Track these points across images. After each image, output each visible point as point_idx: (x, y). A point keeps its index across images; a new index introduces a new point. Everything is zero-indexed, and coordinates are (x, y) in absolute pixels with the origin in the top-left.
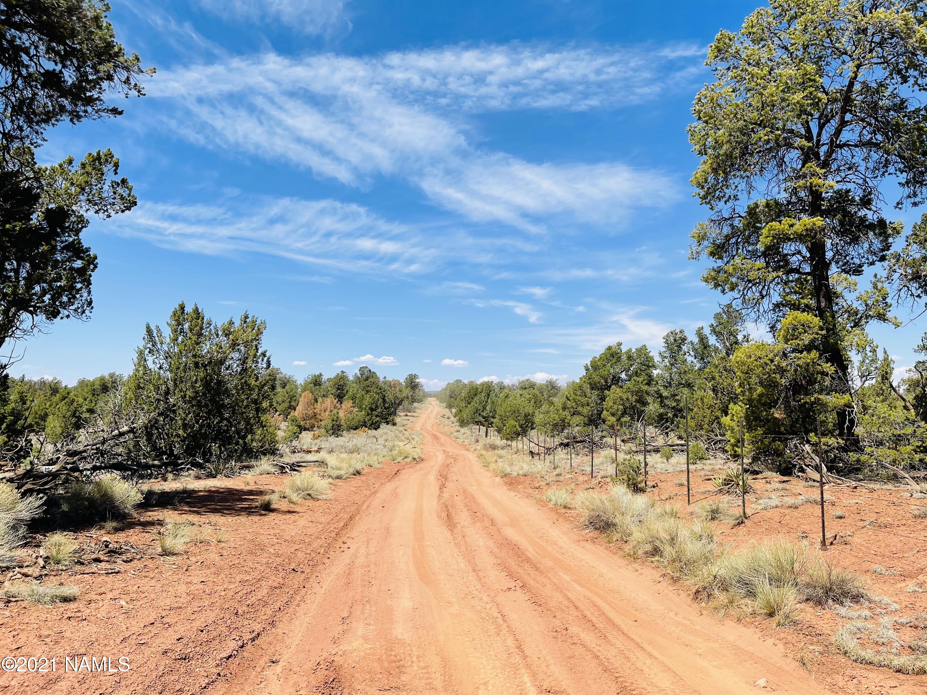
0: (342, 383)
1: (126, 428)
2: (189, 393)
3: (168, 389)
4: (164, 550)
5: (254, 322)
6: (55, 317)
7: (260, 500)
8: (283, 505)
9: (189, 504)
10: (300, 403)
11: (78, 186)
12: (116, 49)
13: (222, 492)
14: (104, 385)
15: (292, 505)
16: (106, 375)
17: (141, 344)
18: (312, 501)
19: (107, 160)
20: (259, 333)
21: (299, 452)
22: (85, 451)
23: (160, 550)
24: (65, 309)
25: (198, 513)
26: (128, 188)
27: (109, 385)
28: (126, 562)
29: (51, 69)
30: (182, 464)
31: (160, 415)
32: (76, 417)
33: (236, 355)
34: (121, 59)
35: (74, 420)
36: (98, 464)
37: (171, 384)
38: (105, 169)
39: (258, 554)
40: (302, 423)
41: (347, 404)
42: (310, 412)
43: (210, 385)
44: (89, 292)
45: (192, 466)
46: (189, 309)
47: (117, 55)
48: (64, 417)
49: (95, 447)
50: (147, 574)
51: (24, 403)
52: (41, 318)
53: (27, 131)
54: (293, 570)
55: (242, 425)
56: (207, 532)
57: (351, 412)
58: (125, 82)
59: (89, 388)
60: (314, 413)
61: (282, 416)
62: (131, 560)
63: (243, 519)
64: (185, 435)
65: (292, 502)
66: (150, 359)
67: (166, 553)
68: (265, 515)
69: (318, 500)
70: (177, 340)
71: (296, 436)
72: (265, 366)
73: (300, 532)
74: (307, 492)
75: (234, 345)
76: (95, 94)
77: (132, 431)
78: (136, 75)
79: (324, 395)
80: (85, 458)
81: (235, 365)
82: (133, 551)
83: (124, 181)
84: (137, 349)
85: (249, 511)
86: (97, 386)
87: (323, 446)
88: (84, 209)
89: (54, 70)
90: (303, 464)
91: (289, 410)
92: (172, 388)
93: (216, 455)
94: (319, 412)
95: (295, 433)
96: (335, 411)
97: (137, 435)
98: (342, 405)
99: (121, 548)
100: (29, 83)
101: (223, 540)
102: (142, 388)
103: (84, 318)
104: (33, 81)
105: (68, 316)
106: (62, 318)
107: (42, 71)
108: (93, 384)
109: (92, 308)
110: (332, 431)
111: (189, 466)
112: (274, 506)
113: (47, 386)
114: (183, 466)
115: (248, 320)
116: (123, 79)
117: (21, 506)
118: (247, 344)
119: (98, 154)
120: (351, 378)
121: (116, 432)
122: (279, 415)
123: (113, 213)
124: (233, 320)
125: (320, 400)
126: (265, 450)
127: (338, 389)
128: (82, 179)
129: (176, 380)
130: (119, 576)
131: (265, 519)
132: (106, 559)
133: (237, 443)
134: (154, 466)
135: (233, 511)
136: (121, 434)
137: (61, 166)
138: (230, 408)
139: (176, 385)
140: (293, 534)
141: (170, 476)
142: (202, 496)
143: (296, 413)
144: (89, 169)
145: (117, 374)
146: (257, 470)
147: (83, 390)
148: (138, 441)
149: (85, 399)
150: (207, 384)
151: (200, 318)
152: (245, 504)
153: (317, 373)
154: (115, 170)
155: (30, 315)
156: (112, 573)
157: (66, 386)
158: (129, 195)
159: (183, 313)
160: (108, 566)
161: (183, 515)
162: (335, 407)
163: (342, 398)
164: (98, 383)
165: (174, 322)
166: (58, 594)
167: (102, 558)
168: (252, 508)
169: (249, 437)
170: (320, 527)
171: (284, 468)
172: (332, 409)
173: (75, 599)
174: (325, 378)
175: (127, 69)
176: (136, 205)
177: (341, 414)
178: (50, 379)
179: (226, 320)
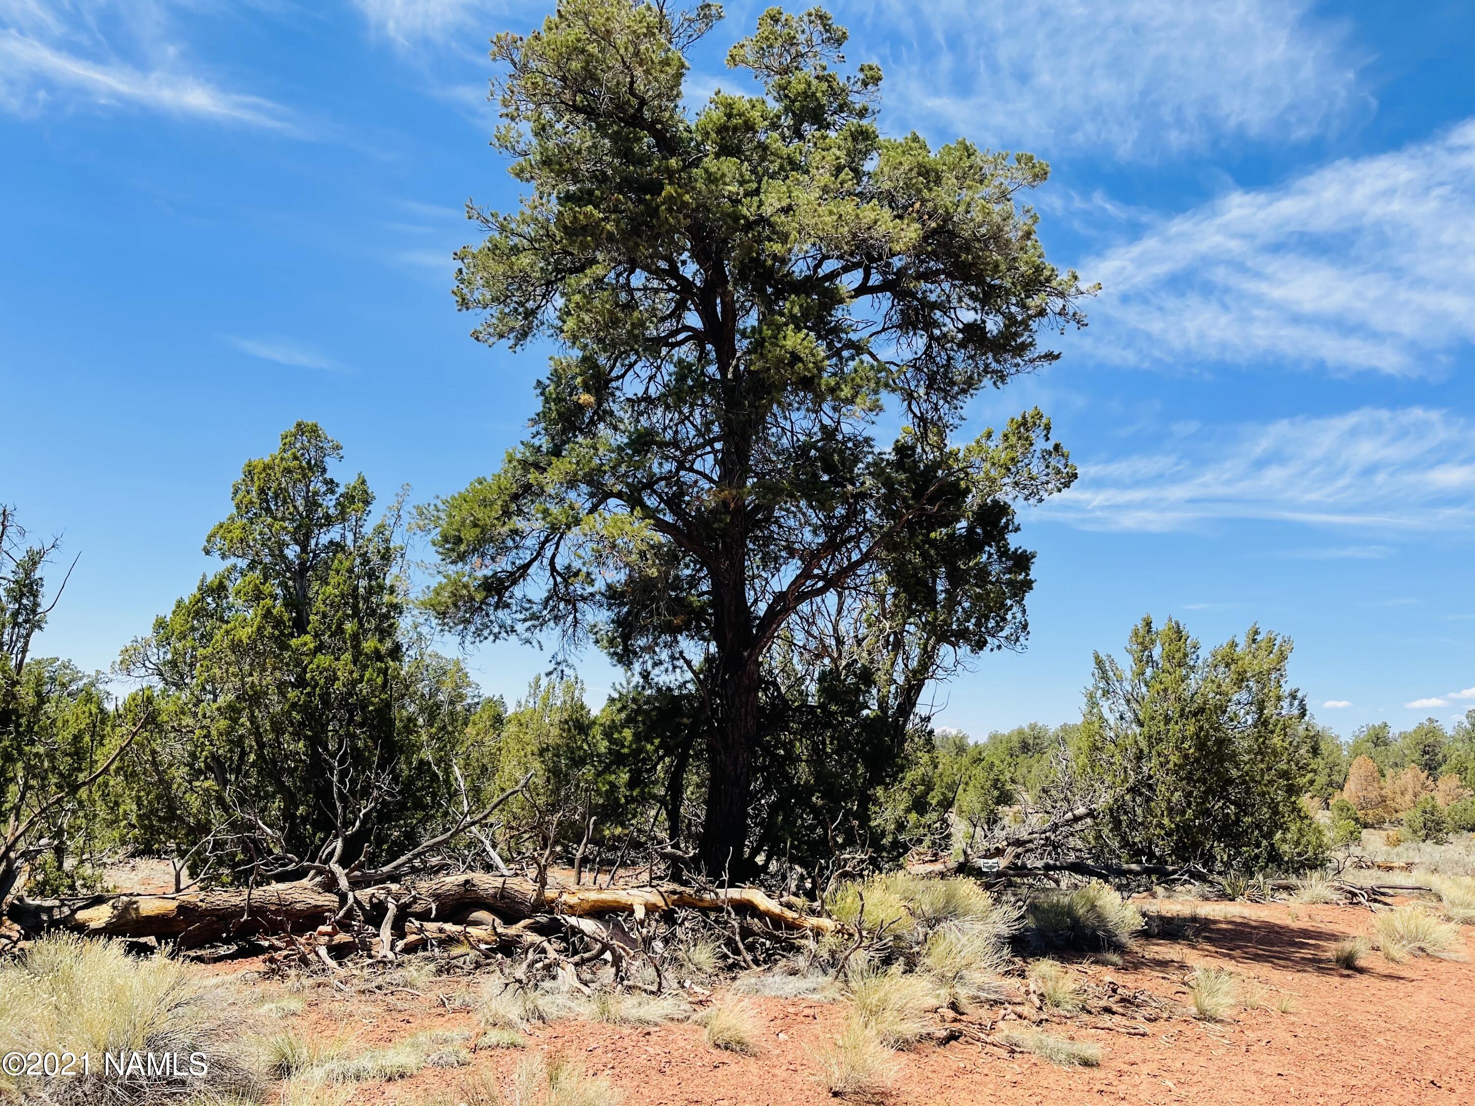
0: (1431, 740)
1: (1082, 810)
2: (1174, 759)
3: (1141, 751)
4: (1202, 1012)
5: (1271, 641)
6: (981, 649)
7: (1331, 950)
8: (1378, 964)
9: (1208, 939)
10: (1351, 777)
11: (1001, 466)
12: (1047, 273)
13: (1255, 928)
14: (1023, 741)
15: (1392, 964)
16: (1025, 726)
17: (1090, 682)
18: (1428, 960)
19: (1034, 423)
20: (1283, 657)
21: (1368, 867)
22: (1031, 841)
23: (1194, 1010)
24: (993, 636)
25: (1232, 957)
26: (1063, 455)
27: (1031, 742)
28: (1149, 1020)
29: (971, 320)
30: (1174, 872)
31: (1129, 790)
32: (998, 789)
33: (1244, 696)
34: (1054, 284)
35: (996, 793)
36: (1051, 862)
37: (1143, 744)
38: (1033, 436)
39: (1359, 1044)
40: (1360, 814)
41: (1448, 782)
42: (1373, 795)
43: (1205, 745)
44: (1024, 612)
45: (1191, 877)
46: (1159, 625)
47: (1048, 280)
48: (982, 788)
49: (1043, 836)
50: (1187, 1046)
51: (936, 767)
52: (964, 650)
53: (944, 408)
54: (1432, 1082)
55: (1266, 813)
56: (1259, 995)
57: (1459, 797)
58: (1060, 314)
59: (1004, 745)
60: (1381, 796)
61: (1316, 799)
62: (1156, 1020)
63: (1312, 978)
64: (1173, 826)
65: (1393, 960)
66: (1105, 706)
67: (1204, 1017)
68: (1348, 976)
69: (1441, 960)
70: (1143, 674)
71: (1353, 837)
72: (1296, 712)
73: (1424, 1015)
74: (1418, 944)
75: (1240, 680)
76: (1025, 338)
77: (1091, 814)
78: (1074, 301)
79: (1396, 765)
80: (1031, 850)
81: (1243, 711)
82: (1154, 1004)
83: (1057, 447)
84: (1084, 691)
85: (1319, 965)
86: (1015, 744)
87: (1417, 860)
88: (1011, 496)
89: (976, 320)
90: (1390, 891)
91: (1330, 790)
92: (1146, 751)
93: (1222, 861)
94: (1390, 795)
95: (1352, 833)
96: (1424, 795)
97: (1099, 820)
98: (1438, 783)
99: (1136, 998)
100: (943, 347)
101: (1290, 1010)
102: (1098, 749)
103: (1018, 647)
104: (949, 342)
105: (999, 647)
106: (992, 650)
107: (961, 326)
108: (1009, 740)
109: (1028, 633)
110: (1424, 832)
111: (1186, 877)
112: (1361, 963)
113: (951, 742)
114: (1176, 876)
115: (1259, 638)
116: (1057, 310)
117: (996, 915)
118: (1261, 677)
119: (1024, 418)
120: (1449, 731)
121: (1069, 815)
122: (1312, 798)
123: (1045, 496)
124: (1237, 640)
125: (1389, 772)
126: (1306, 859)
127: (1425, 753)
128: (1004, 456)
129: (1150, 737)
130: (1147, 1041)
131: (1351, 983)
132: (1121, 1010)
133: (1258, 846)
134: (1130, 872)
135: (1290, 964)
136: (1077, 819)
137: (978, 442)
138: (1242, 784)
139: (1151, 746)
140: (1413, 1018)
141: (1159, 890)
142: (1226, 930)
143: (1345, 795)
144: (1013, 440)
145: (1040, 724)
146: (1306, 895)
147: (997, 749)
148: (1100, 831)
149: (1002, 762)
150: (1201, 745)
151: (1183, 640)
152: (1307, 953)
153: (1378, 723)
154: (1046, 436)
155: (950, 648)
156: (1135, 1034)
157: (976, 743)
158: (1066, 466)
159: (1149, 631)
160: (1124, 1021)
161: (1209, 958)
162: (1424, 787)
163: (1435, 769)
164: (1015, 739)
165: (1135, 647)
166: (1076, 1053)
167: (1115, 1008)
168: (1320, 961)
169: (1278, 835)
170: (1463, 1011)
171: (1354, 895)
172: (1418, 789)
173: (1098, 1065)
174: (1394, 731)
175: (1062, 295)
176: (1076, 478)
177: (1440, 802)
178: (954, 732)
179: (1225, 641)
